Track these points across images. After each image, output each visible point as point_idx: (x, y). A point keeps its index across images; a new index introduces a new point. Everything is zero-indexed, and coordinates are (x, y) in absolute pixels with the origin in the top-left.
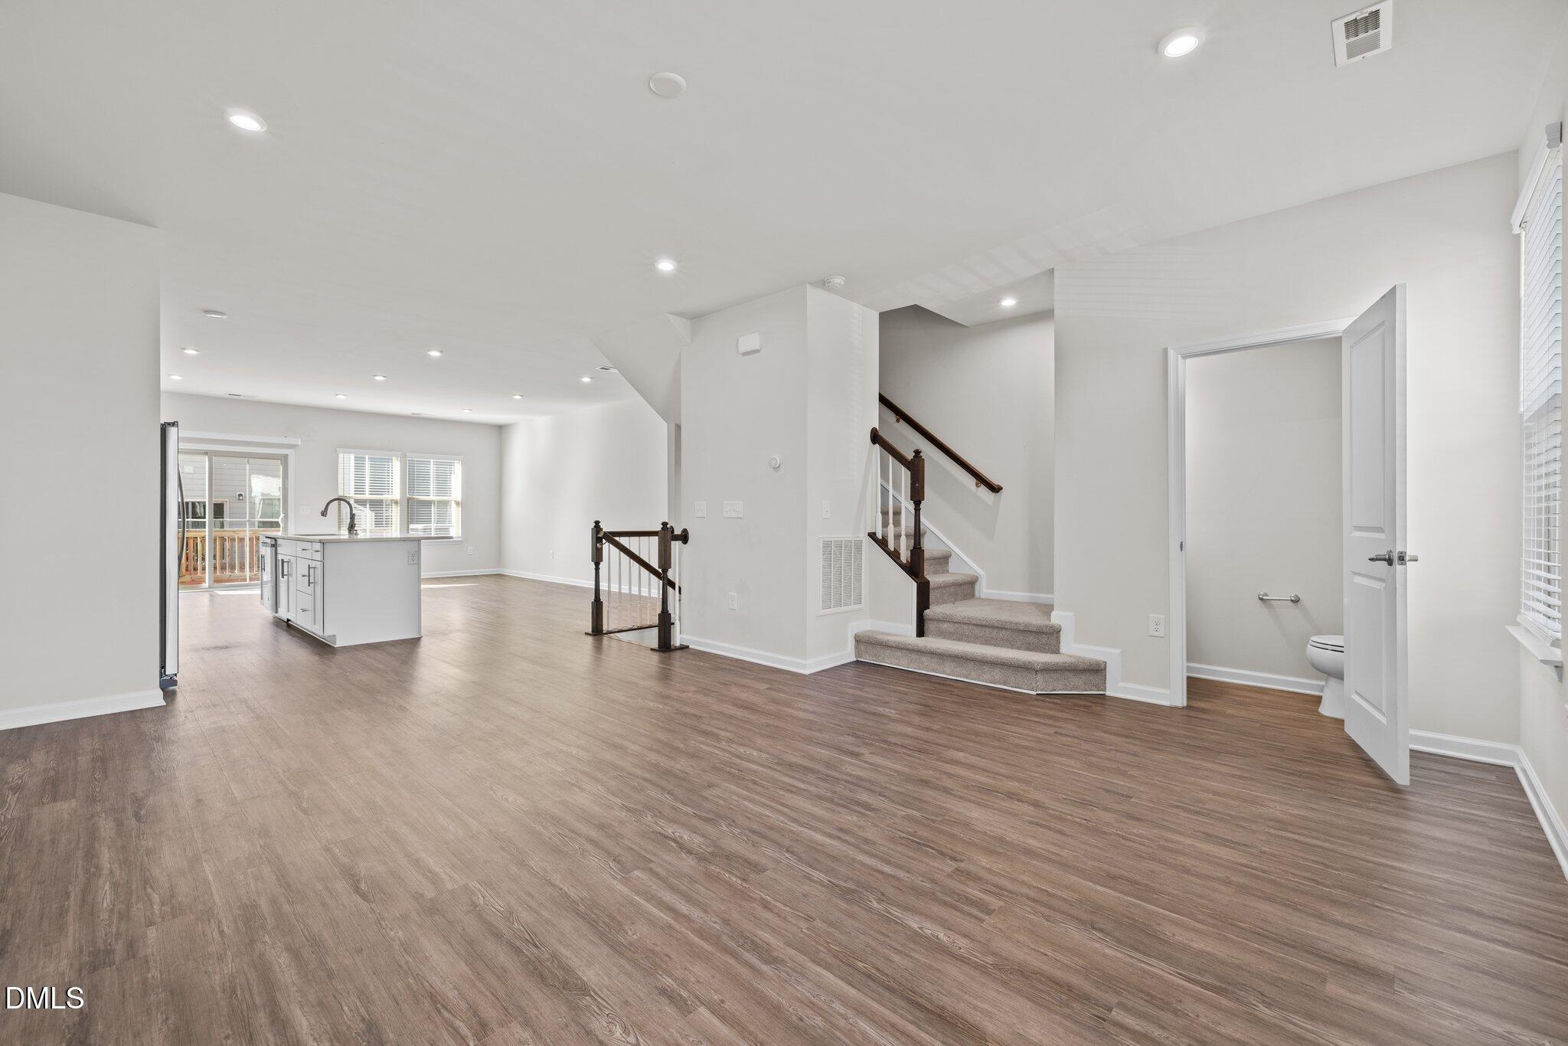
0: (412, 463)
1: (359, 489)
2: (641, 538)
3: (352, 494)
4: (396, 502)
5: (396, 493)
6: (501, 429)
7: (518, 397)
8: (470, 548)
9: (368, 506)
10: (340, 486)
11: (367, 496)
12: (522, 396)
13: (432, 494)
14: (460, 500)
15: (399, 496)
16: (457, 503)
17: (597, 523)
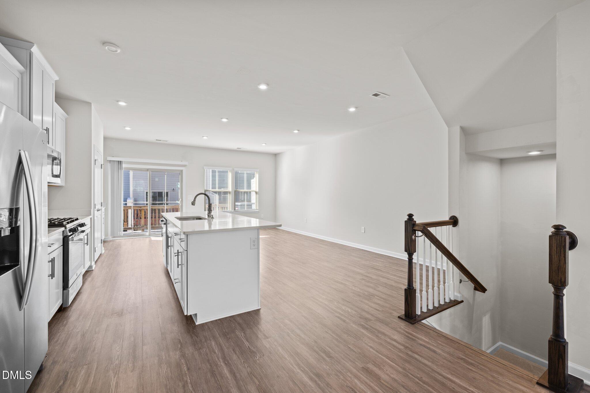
0: (237, 173)
1: (214, 187)
2: (437, 227)
3: (211, 189)
4: (230, 193)
5: (230, 188)
6: (276, 156)
7: (296, 132)
8: (262, 215)
9: (217, 194)
10: (205, 185)
11: (217, 190)
12: (298, 130)
13: (245, 188)
14: (257, 190)
15: (231, 189)
16: (256, 193)
17: (410, 216)
